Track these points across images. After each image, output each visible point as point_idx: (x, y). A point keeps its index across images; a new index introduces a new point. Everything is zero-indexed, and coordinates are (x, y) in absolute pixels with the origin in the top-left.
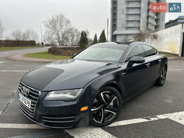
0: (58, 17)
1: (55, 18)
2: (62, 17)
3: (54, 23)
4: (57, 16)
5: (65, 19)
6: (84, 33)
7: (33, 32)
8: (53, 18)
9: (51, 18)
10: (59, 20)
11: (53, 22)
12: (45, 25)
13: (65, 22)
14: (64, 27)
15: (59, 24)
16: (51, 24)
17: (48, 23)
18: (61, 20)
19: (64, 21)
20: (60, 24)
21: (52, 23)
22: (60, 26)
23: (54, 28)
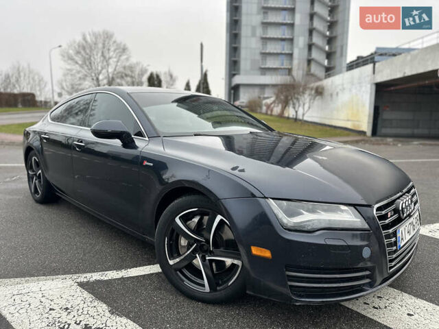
0: (96, 38)
1: (88, 38)
2: (108, 36)
3: (88, 51)
4: (96, 36)
5: (115, 42)
6: (155, 76)
7: (30, 72)
8: (85, 39)
9: (79, 39)
10: (100, 45)
11: (84, 48)
12: (63, 56)
13: (115, 51)
14: (111, 61)
15: (100, 54)
16: (78, 53)
17: (71, 52)
18: (104, 44)
19: (112, 49)
20: (103, 55)
21: (83, 52)
22: (102, 58)
23: (88, 63)
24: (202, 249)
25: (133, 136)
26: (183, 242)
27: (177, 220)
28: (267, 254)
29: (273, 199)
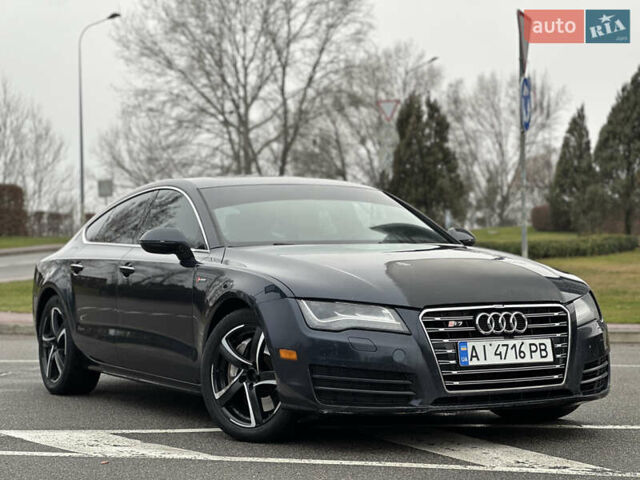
24: (249, 376)
25: (193, 250)
26: (233, 371)
27: (224, 341)
28: (293, 356)
29: (305, 299)
